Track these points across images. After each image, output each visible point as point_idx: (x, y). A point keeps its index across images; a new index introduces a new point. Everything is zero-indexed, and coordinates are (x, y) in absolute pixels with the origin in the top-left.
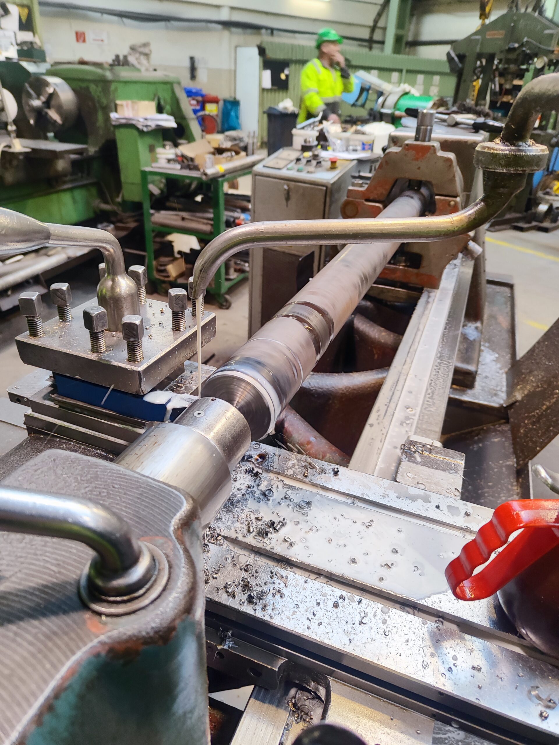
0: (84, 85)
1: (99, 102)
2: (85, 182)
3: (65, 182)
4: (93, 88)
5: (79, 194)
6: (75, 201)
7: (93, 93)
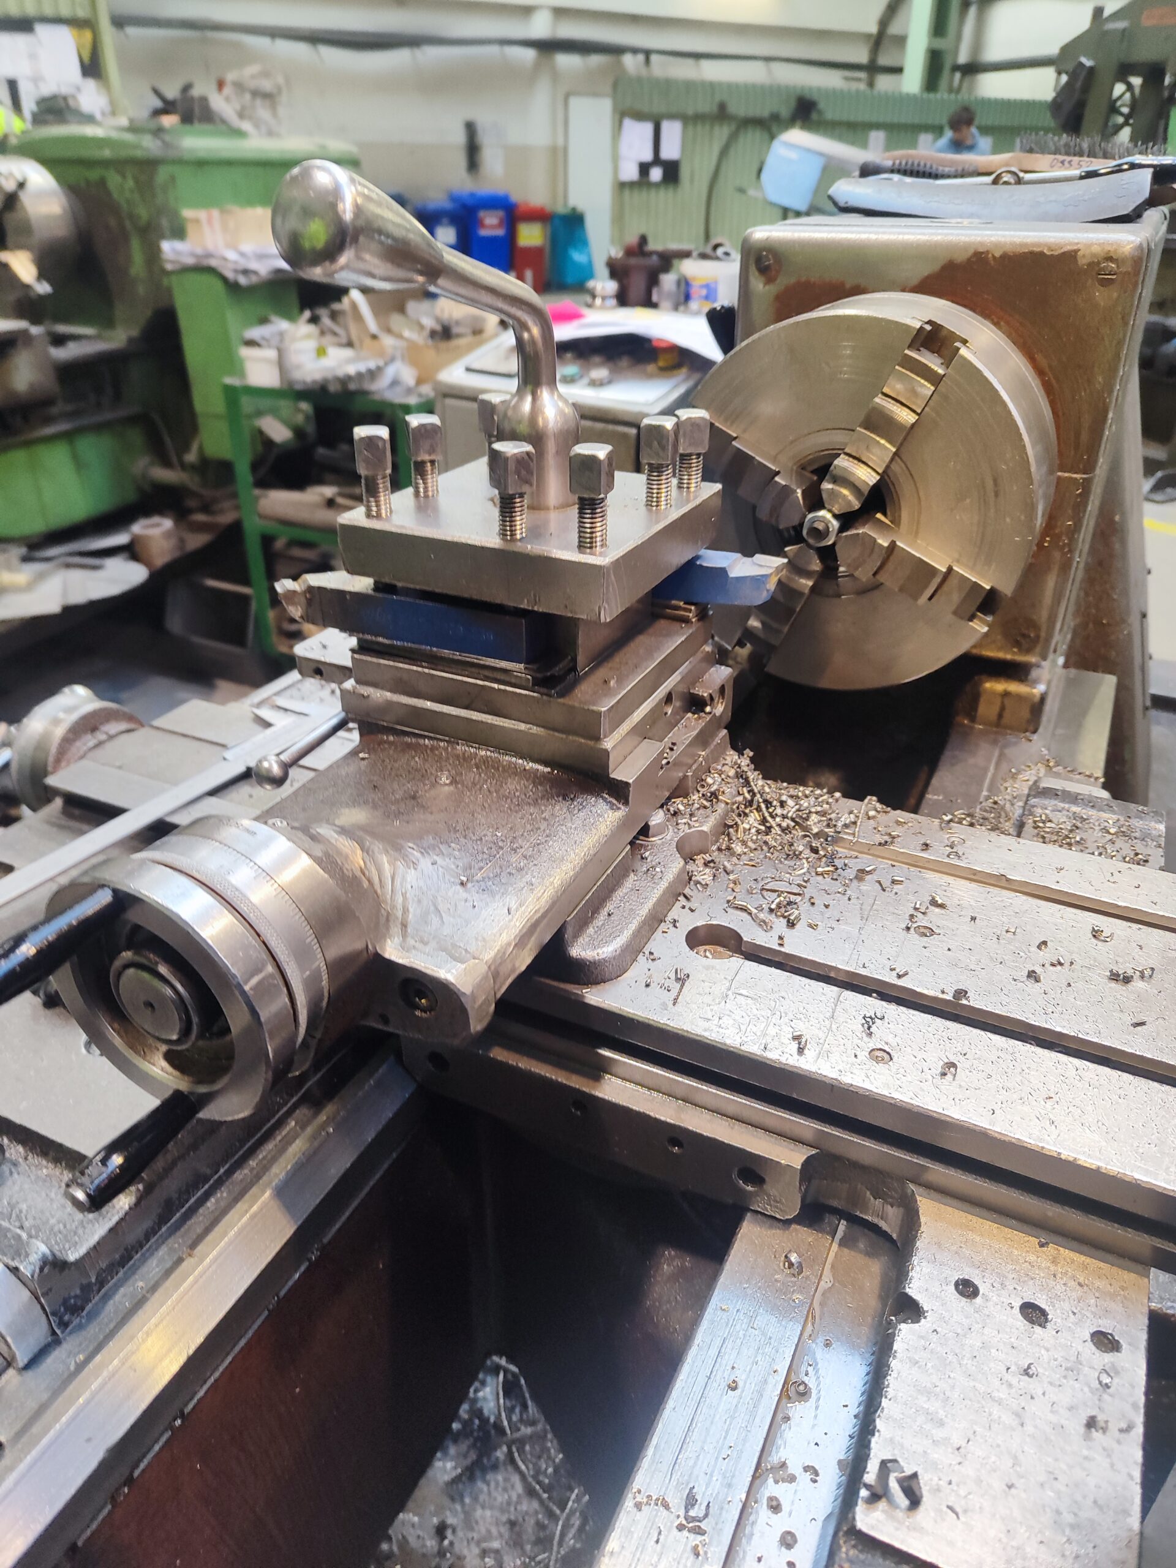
0: (94, 175)
1: (131, 216)
2: (108, 416)
3: (48, 420)
4: (114, 180)
5: (93, 448)
6: (79, 464)
7: (115, 195)
